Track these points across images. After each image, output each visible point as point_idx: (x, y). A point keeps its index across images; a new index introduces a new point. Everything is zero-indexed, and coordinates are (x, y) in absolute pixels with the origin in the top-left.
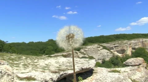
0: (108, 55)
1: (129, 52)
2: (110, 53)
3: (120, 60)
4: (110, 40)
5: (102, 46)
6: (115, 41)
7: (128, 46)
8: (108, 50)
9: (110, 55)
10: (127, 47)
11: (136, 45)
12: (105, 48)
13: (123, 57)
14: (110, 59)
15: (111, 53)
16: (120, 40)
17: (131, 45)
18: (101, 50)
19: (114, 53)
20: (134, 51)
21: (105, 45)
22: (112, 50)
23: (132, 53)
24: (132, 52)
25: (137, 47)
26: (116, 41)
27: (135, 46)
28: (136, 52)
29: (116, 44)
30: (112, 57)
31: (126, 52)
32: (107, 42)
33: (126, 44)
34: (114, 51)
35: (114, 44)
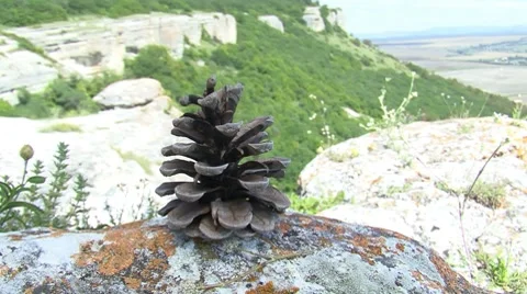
0: (39, 74)
1: (115, 61)
2: (47, 65)
3: (84, 89)
4: (46, 14)
5: (14, 37)
6: (65, 19)
7: (112, 38)
8: (40, 52)
9: (50, 73)
10: (109, 43)
11: (141, 37)
12: (25, 45)
13: (94, 81)
14: (50, 86)
15: (51, 66)
16: (84, 17)
17: (123, 36)
18: (11, 52)
19: (62, 66)
20: (132, 56)
21: (24, 32)
22: (52, 55)
23: (126, 66)
24: (125, 60)
25: (141, 44)
26: (70, 19)
27: (136, 39)
28: (138, 59)
29: (71, 31)
30: (55, 81)
31: (107, 62)
32: (35, 22)
33: (107, 34)
34: (62, 59)
35: (63, 32)
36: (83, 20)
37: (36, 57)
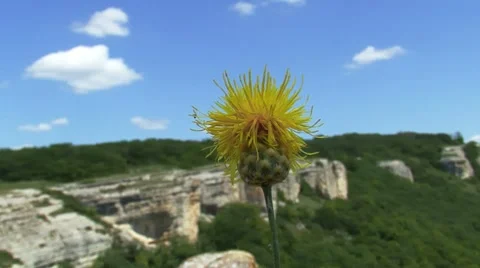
0: (88, 243)
1: (188, 224)
2: (97, 231)
3: (146, 263)
4: (101, 165)
5: (59, 195)
6: (122, 170)
7: (184, 195)
8: (90, 215)
9: (101, 241)
10: (180, 201)
11: (221, 193)
12: (72, 205)
13: (159, 251)
14: (99, 259)
15: (103, 232)
16: (151, 168)
17: (198, 192)
18: (54, 214)
19: (119, 231)
20: (209, 219)
21: (75, 190)
22: (108, 219)
23: (201, 232)
24: (200, 223)
25: (222, 201)
26: (132, 171)
27: (214, 196)
28: (217, 224)
29: (130, 187)
30: (107, 252)
31: (176, 226)
32: (87, 176)
33: (177, 189)
34: (119, 222)
35: (121, 189)
36: (146, 172)
37: (85, 221)
